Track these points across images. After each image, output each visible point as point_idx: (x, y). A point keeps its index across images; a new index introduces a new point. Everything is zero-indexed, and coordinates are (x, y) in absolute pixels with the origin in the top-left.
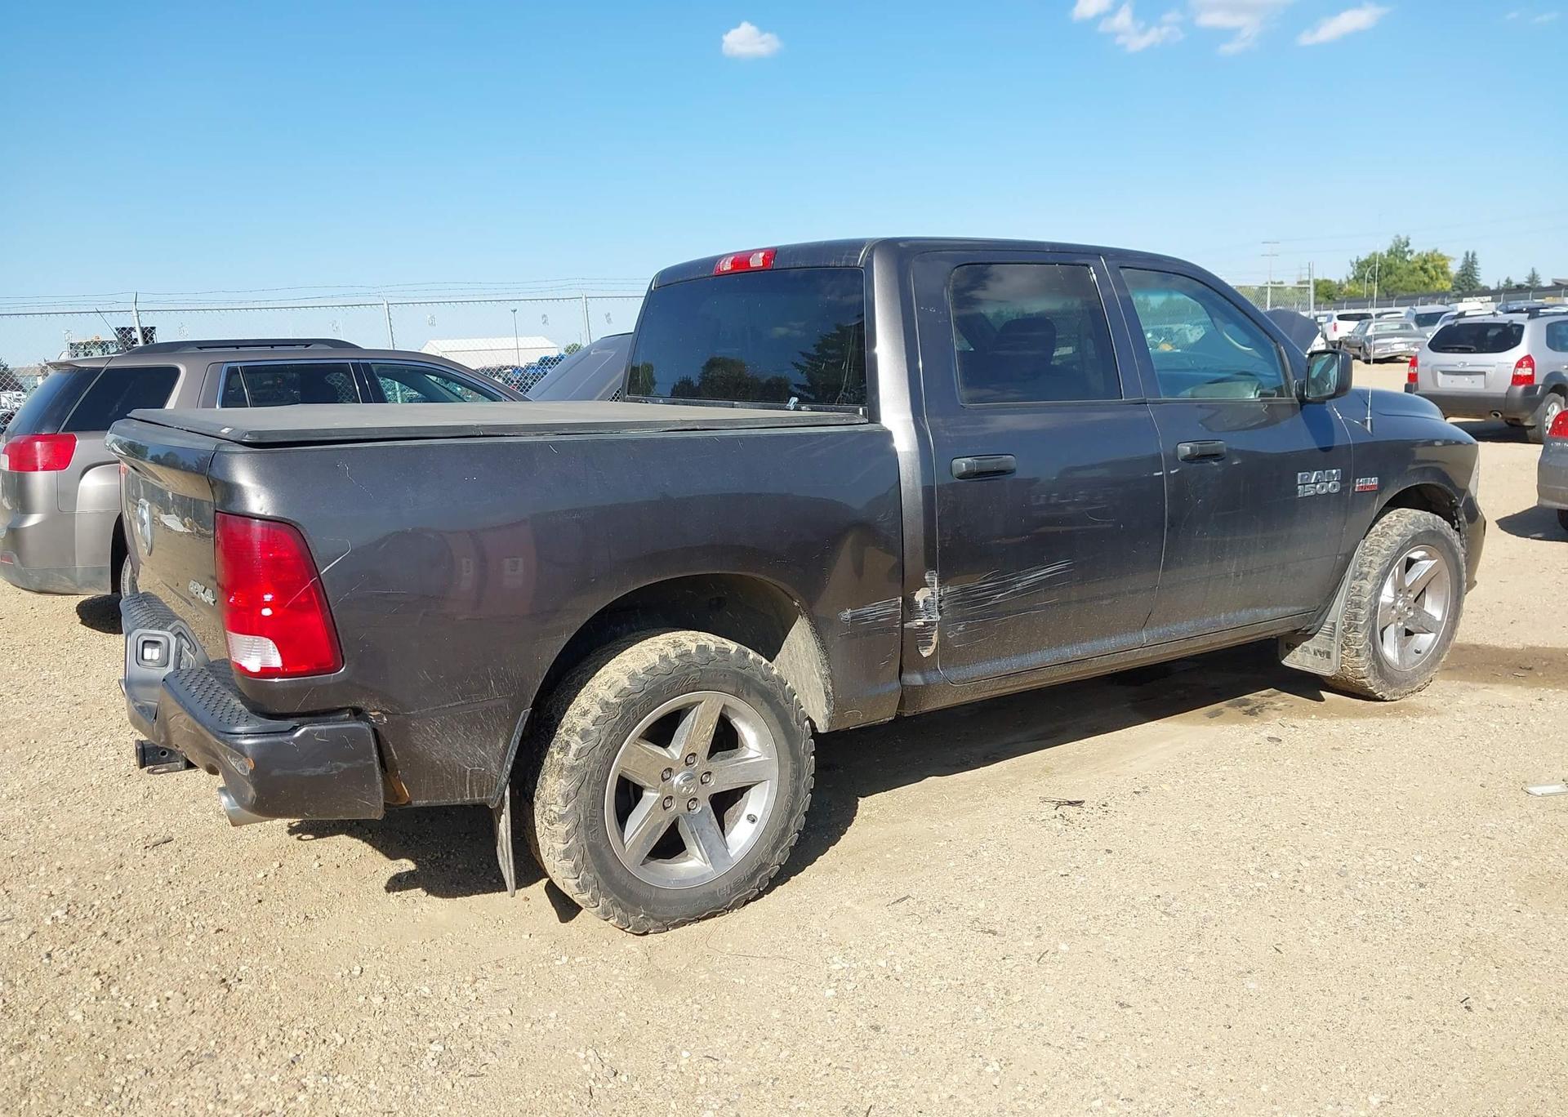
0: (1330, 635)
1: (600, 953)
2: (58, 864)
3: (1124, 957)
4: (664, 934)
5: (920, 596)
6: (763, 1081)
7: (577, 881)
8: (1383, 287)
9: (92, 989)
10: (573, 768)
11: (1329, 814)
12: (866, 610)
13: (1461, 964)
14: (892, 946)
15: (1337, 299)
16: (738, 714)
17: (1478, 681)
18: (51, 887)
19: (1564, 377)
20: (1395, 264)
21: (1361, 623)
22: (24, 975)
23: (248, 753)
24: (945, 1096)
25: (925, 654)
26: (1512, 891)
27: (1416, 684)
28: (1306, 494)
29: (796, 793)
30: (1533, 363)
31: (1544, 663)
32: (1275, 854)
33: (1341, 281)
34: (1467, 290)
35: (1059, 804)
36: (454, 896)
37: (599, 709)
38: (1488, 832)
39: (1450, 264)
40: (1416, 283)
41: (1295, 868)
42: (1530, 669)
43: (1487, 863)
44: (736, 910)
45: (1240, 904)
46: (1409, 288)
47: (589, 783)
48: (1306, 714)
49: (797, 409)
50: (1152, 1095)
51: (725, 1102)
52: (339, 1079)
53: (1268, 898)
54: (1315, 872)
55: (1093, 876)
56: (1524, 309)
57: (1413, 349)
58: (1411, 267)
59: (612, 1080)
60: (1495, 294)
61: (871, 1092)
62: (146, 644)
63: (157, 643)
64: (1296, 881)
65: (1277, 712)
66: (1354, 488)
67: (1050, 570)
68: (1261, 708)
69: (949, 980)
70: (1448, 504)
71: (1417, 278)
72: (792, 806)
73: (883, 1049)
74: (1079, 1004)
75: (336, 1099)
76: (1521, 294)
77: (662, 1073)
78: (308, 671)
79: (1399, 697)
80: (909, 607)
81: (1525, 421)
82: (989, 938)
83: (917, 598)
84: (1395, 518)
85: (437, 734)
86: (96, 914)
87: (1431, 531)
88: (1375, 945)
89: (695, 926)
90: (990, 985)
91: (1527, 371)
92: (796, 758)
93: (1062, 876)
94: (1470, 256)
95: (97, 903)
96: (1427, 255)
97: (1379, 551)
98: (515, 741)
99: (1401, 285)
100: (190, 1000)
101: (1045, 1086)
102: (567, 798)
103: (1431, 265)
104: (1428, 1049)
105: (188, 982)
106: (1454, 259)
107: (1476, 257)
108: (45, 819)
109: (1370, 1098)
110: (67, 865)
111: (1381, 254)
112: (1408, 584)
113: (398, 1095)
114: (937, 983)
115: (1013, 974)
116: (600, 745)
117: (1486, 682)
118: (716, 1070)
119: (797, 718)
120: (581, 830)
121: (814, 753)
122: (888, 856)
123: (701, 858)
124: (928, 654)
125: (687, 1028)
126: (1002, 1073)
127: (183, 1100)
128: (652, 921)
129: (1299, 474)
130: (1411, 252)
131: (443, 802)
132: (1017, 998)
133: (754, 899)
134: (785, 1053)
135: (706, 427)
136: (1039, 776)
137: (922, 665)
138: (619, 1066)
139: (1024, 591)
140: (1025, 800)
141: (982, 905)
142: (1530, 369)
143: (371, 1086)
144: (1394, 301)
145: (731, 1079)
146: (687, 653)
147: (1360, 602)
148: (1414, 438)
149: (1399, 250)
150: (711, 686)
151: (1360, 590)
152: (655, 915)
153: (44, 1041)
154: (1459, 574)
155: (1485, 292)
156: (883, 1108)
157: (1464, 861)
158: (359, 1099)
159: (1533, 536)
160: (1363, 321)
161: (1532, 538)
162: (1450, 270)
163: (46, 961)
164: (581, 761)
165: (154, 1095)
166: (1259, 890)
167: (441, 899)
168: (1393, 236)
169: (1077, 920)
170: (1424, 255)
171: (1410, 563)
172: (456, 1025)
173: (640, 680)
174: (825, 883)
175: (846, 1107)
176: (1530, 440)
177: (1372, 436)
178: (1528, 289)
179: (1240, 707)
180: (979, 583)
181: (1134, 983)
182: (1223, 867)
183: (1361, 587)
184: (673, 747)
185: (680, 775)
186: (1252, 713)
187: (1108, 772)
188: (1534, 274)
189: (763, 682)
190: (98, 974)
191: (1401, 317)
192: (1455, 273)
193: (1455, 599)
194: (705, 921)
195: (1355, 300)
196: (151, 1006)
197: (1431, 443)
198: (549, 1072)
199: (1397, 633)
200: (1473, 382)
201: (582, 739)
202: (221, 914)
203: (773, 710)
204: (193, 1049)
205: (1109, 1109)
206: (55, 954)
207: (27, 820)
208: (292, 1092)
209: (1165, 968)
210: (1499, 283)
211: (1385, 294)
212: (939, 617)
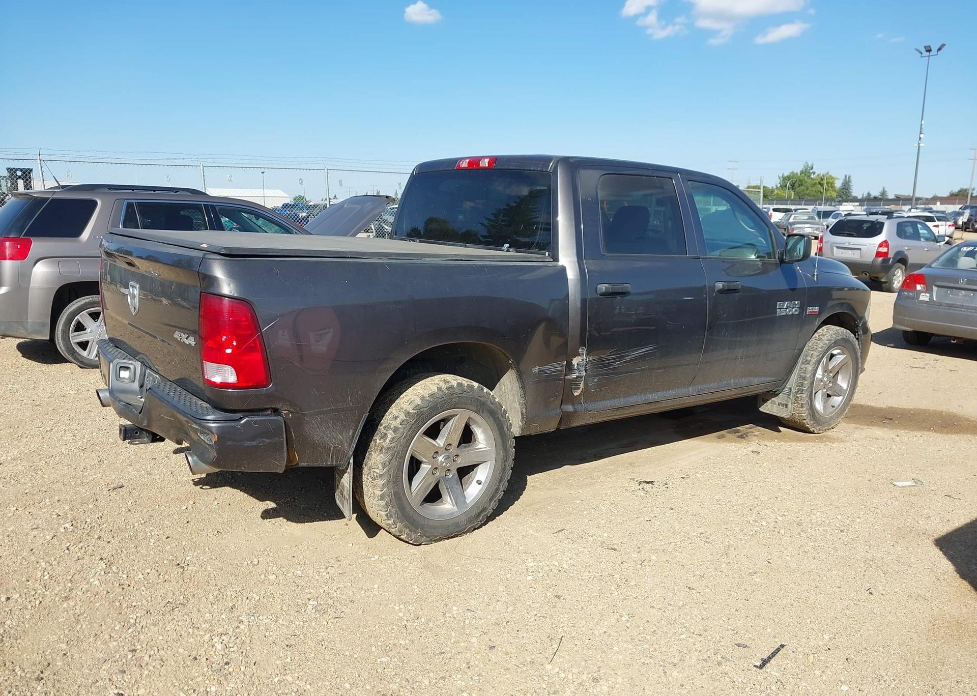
0: (788, 395)
1: (395, 554)
2: (57, 498)
3: (687, 563)
4: (430, 545)
5: (575, 361)
6: (501, 623)
7: (386, 512)
8: (797, 193)
9: (101, 568)
10: (388, 448)
11: (789, 493)
12: (546, 367)
13: (865, 571)
14: (559, 555)
15: (770, 198)
16: (476, 422)
17: (864, 425)
18: (57, 511)
19: (905, 254)
20: (804, 180)
21: (805, 388)
22: (55, 559)
23: (214, 432)
24: (602, 632)
25: (576, 394)
26: (890, 536)
27: (832, 424)
28: (781, 314)
29: (504, 469)
30: (889, 245)
31: (899, 416)
32: (763, 513)
33: (772, 187)
34: (845, 198)
35: (641, 483)
36: (304, 522)
37: (404, 416)
38: (875, 504)
39: (836, 182)
40: (816, 192)
41: (774, 521)
42: (891, 419)
43: (875, 521)
44: (468, 534)
45: (746, 538)
46: (812, 194)
47: (396, 457)
48: (772, 439)
49: (508, 251)
50: (711, 633)
51: (482, 633)
52: (261, 617)
53: (761, 536)
54: (785, 523)
55: (664, 521)
56: (880, 212)
57: (815, 232)
58: (813, 182)
59: (416, 621)
60: (861, 201)
61: (561, 629)
62: (121, 369)
63: (128, 368)
64: (775, 527)
65: (755, 437)
66: (806, 312)
67: (644, 350)
68: (746, 434)
69: (594, 573)
70: (853, 324)
71: (817, 189)
72: (502, 476)
73: (564, 607)
74: (666, 587)
75: (261, 628)
76: (877, 203)
77: (444, 618)
78: (251, 386)
79: (822, 432)
80: (570, 368)
81: (882, 278)
82: (612, 552)
83: (573, 362)
84: (825, 330)
85: (318, 425)
86: (90, 526)
87: (844, 339)
88: (820, 561)
89: (447, 541)
90: (616, 576)
91: (884, 250)
92: (506, 450)
93: (647, 521)
94: (847, 177)
95: (88, 520)
96: (823, 176)
97: (817, 349)
98: (358, 431)
99: (807, 192)
100: (162, 574)
101: (654, 627)
102: (384, 466)
103: (825, 182)
104: (852, 613)
105: (157, 565)
106: (839, 179)
107: (851, 178)
108: (39, 472)
109: (824, 636)
110: (62, 499)
111: (797, 173)
112: (830, 368)
113: (297, 626)
114: (587, 574)
115: (628, 571)
116: (404, 436)
117: (868, 425)
118: (474, 617)
119: (507, 426)
120: (391, 483)
121: (514, 447)
122: (549, 507)
123: (451, 503)
124: (578, 394)
125: (453, 594)
126: (630, 620)
127: (173, 627)
128: (424, 537)
129: (778, 303)
130: (814, 173)
131: (316, 465)
132: (632, 583)
133: (478, 529)
134: (511, 608)
135: (468, 259)
136: (627, 467)
137: (573, 400)
138: (419, 614)
139: (631, 361)
140: (621, 480)
141: (606, 535)
142: (887, 248)
143: (281, 621)
144: (803, 202)
145: (483, 621)
146: (452, 387)
147: (805, 377)
148: (831, 286)
149: (807, 172)
150: (463, 406)
151: (805, 370)
152: (427, 534)
153: (79, 595)
154: (857, 364)
155: (855, 200)
156: (569, 637)
157: (863, 520)
158: (275, 628)
159: (889, 345)
160: (787, 213)
161: (888, 346)
162: (836, 185)
163: (67, 551)
164: (393, 445)
165: (155, 624)
166: (756, 531)
167: (296, 524)
168: (804, 163)
169: (659, 544)
170: (821, 175)
171: (832, 356)
172: (322, 591)
173: (426, 400)
174: (516, 521)
175: (549, 637)
176: (884, 290)
177: (817, 284)
178: (881, 200)
179: (735, 433)
180: (607, 355)
181: (694, 577)
182: (736, 519)
183: (806, 368)
184: (439, 440)
185: (442, 456)
186: (741, 437)
187: (666, 466)
188: (884, 190)
189: (491, 406)
190: (101, 559)
191: (809, 212)
192: (838, 187)
193: (854, 377)
194: (452, 539)
195: (780, 200)
196: (139, 577)
197: (842, 289)
198: (380, 617)
199: (823, 395)
200: (854, 254)
201: (394, 432)
202: (166, 528)
203: (495, 421)
204: (171, 600)
205: (690, 639)
206: (71, 548)
207: (28, 472)
208: (236, 624)
209: (711, 570)
210: (863, 195)
211: (798, 198)
212: (585, 373)
